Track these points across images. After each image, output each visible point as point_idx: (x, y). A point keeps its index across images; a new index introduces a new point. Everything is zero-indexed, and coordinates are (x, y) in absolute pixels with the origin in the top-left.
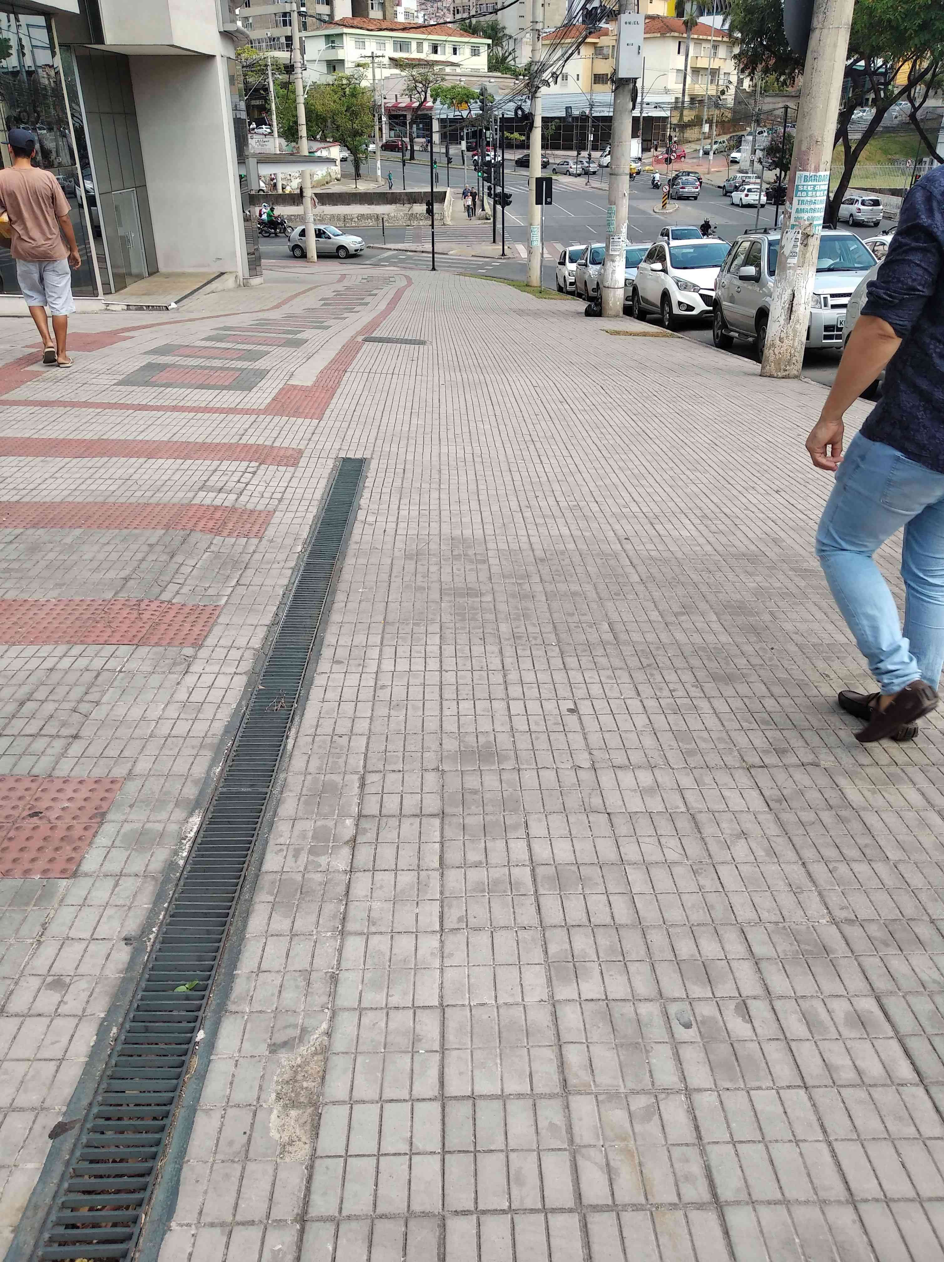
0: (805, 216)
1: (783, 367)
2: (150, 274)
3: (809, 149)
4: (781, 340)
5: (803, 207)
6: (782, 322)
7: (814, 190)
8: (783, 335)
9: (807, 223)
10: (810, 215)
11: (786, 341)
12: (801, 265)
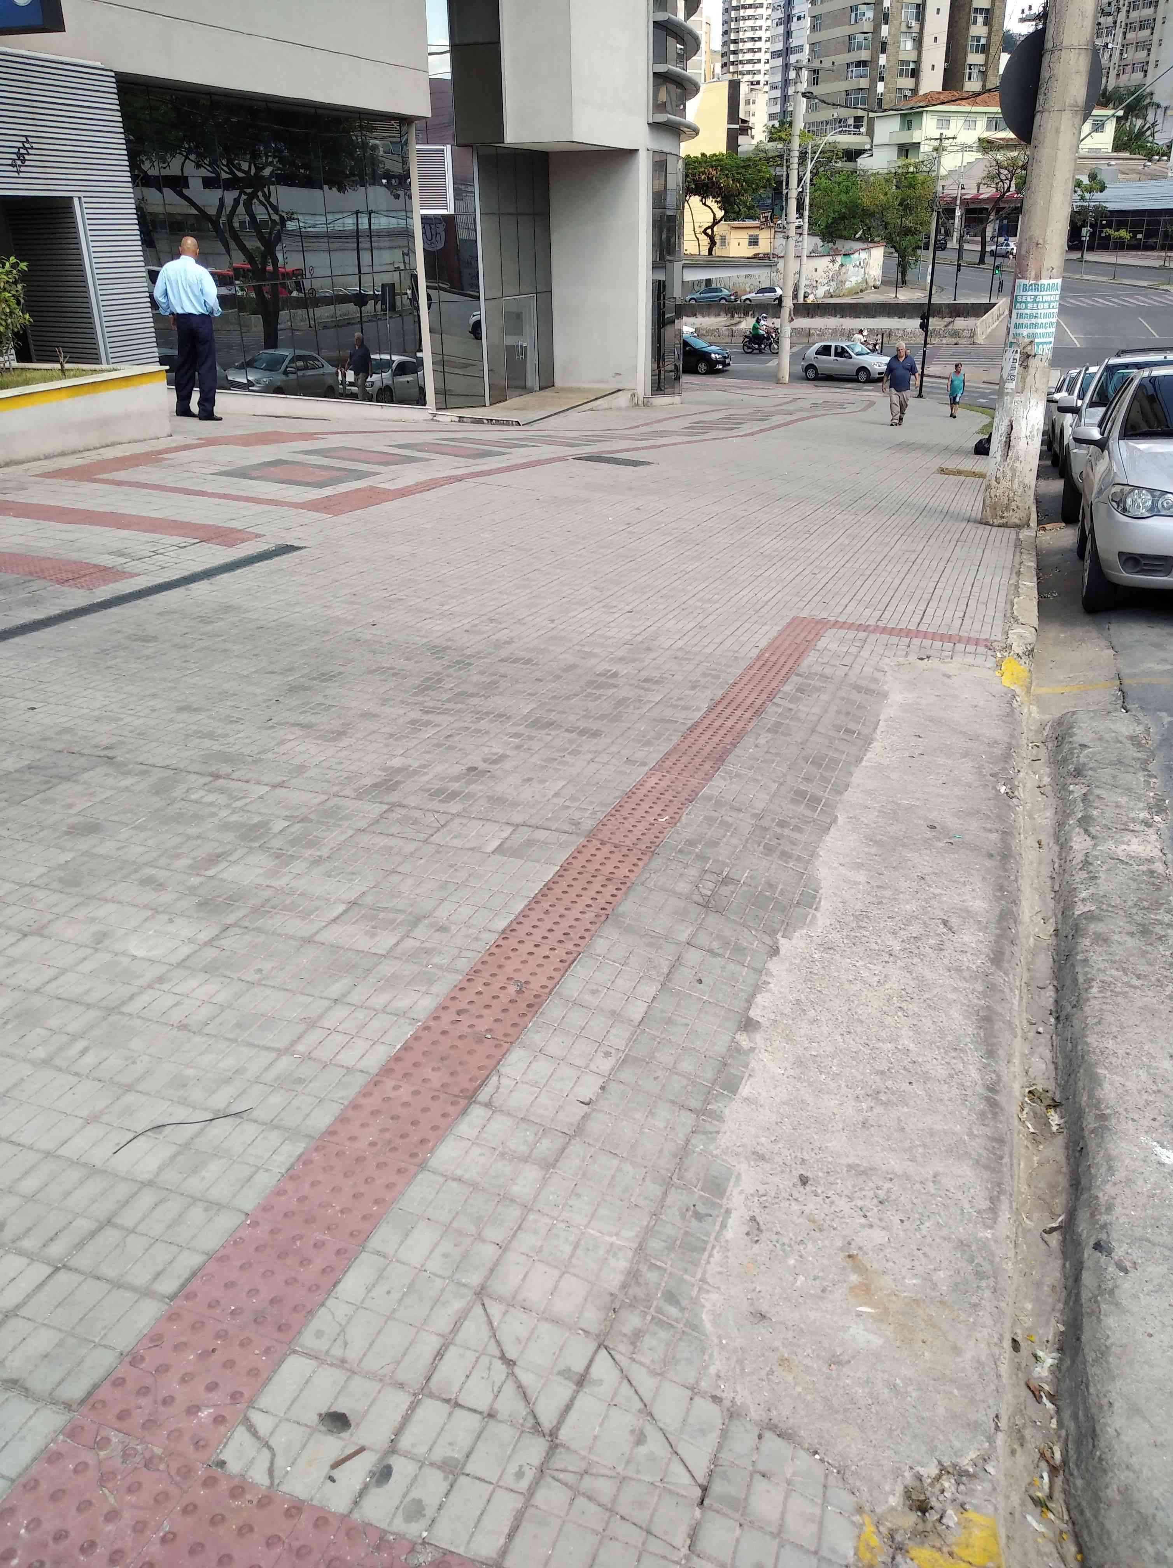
0: (1025, 332)
1: (999, 513)
2: (541, 389)
3: (1028, 252)
4: (997, 480)
5: (1021, 321)
6: (999, 459)
7: (1035, 301)
8: (999, 475)
9: (1027, 340)
10: (1031, 331)
11: (1002, 481)
12: (1020, 391)
